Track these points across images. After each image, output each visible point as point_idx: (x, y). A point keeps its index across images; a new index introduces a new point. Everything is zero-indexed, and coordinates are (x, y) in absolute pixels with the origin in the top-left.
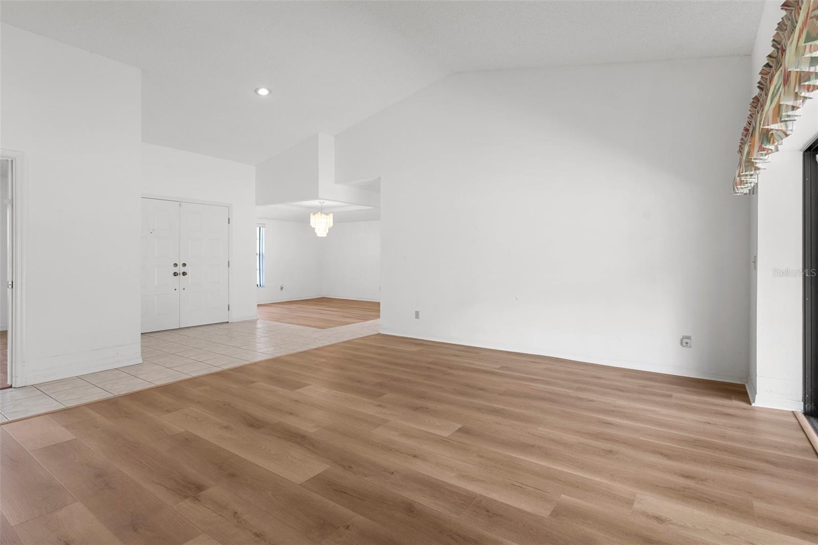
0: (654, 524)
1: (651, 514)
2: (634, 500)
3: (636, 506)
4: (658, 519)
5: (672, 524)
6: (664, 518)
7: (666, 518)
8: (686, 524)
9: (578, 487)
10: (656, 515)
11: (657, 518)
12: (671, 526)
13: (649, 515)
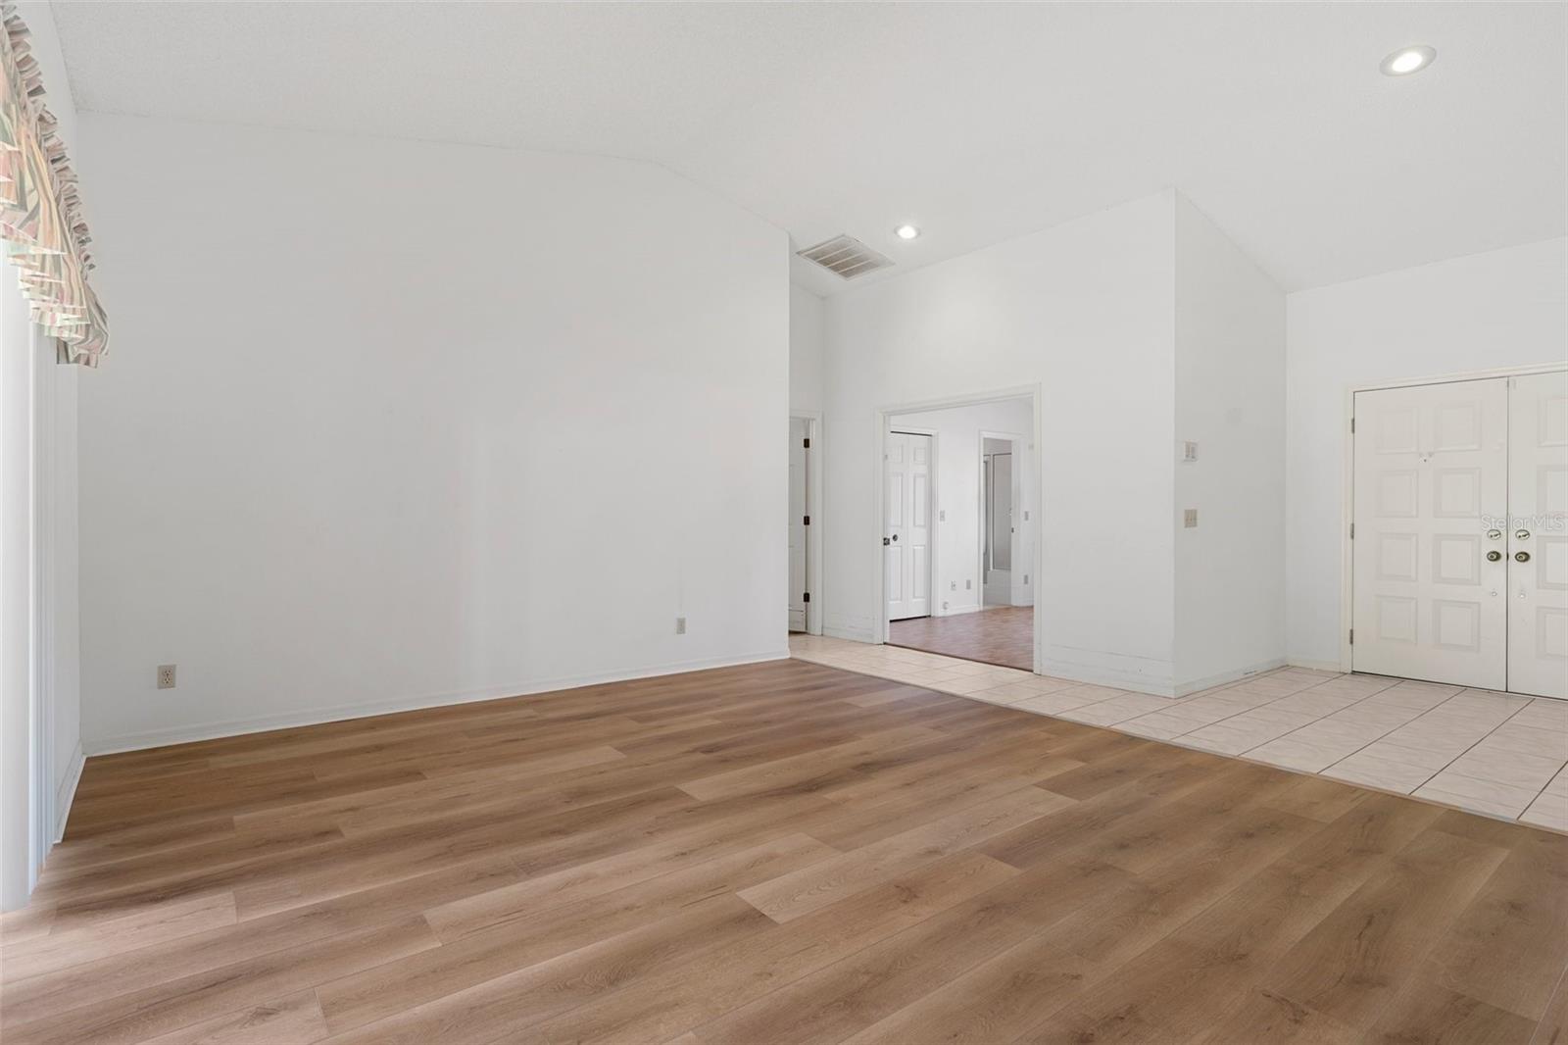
0: (268, 1000)
1: (282, 1013)
2: (326, 1016)
3: (315, 1010)
4: (265, 1014)
5: (237, 1022)
6: (255, 1022)
7: (253, 1025)
8: (213, 1038)
9: (434, 972)
10: (273, 1016)
11: (269, 1014)
12: (240, 1015)
13: (285, 1009)
